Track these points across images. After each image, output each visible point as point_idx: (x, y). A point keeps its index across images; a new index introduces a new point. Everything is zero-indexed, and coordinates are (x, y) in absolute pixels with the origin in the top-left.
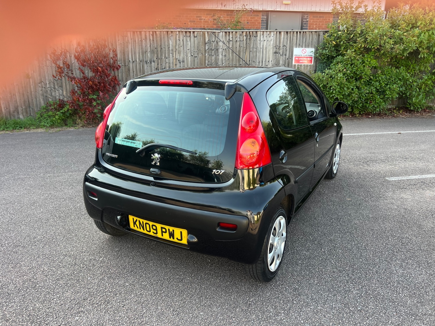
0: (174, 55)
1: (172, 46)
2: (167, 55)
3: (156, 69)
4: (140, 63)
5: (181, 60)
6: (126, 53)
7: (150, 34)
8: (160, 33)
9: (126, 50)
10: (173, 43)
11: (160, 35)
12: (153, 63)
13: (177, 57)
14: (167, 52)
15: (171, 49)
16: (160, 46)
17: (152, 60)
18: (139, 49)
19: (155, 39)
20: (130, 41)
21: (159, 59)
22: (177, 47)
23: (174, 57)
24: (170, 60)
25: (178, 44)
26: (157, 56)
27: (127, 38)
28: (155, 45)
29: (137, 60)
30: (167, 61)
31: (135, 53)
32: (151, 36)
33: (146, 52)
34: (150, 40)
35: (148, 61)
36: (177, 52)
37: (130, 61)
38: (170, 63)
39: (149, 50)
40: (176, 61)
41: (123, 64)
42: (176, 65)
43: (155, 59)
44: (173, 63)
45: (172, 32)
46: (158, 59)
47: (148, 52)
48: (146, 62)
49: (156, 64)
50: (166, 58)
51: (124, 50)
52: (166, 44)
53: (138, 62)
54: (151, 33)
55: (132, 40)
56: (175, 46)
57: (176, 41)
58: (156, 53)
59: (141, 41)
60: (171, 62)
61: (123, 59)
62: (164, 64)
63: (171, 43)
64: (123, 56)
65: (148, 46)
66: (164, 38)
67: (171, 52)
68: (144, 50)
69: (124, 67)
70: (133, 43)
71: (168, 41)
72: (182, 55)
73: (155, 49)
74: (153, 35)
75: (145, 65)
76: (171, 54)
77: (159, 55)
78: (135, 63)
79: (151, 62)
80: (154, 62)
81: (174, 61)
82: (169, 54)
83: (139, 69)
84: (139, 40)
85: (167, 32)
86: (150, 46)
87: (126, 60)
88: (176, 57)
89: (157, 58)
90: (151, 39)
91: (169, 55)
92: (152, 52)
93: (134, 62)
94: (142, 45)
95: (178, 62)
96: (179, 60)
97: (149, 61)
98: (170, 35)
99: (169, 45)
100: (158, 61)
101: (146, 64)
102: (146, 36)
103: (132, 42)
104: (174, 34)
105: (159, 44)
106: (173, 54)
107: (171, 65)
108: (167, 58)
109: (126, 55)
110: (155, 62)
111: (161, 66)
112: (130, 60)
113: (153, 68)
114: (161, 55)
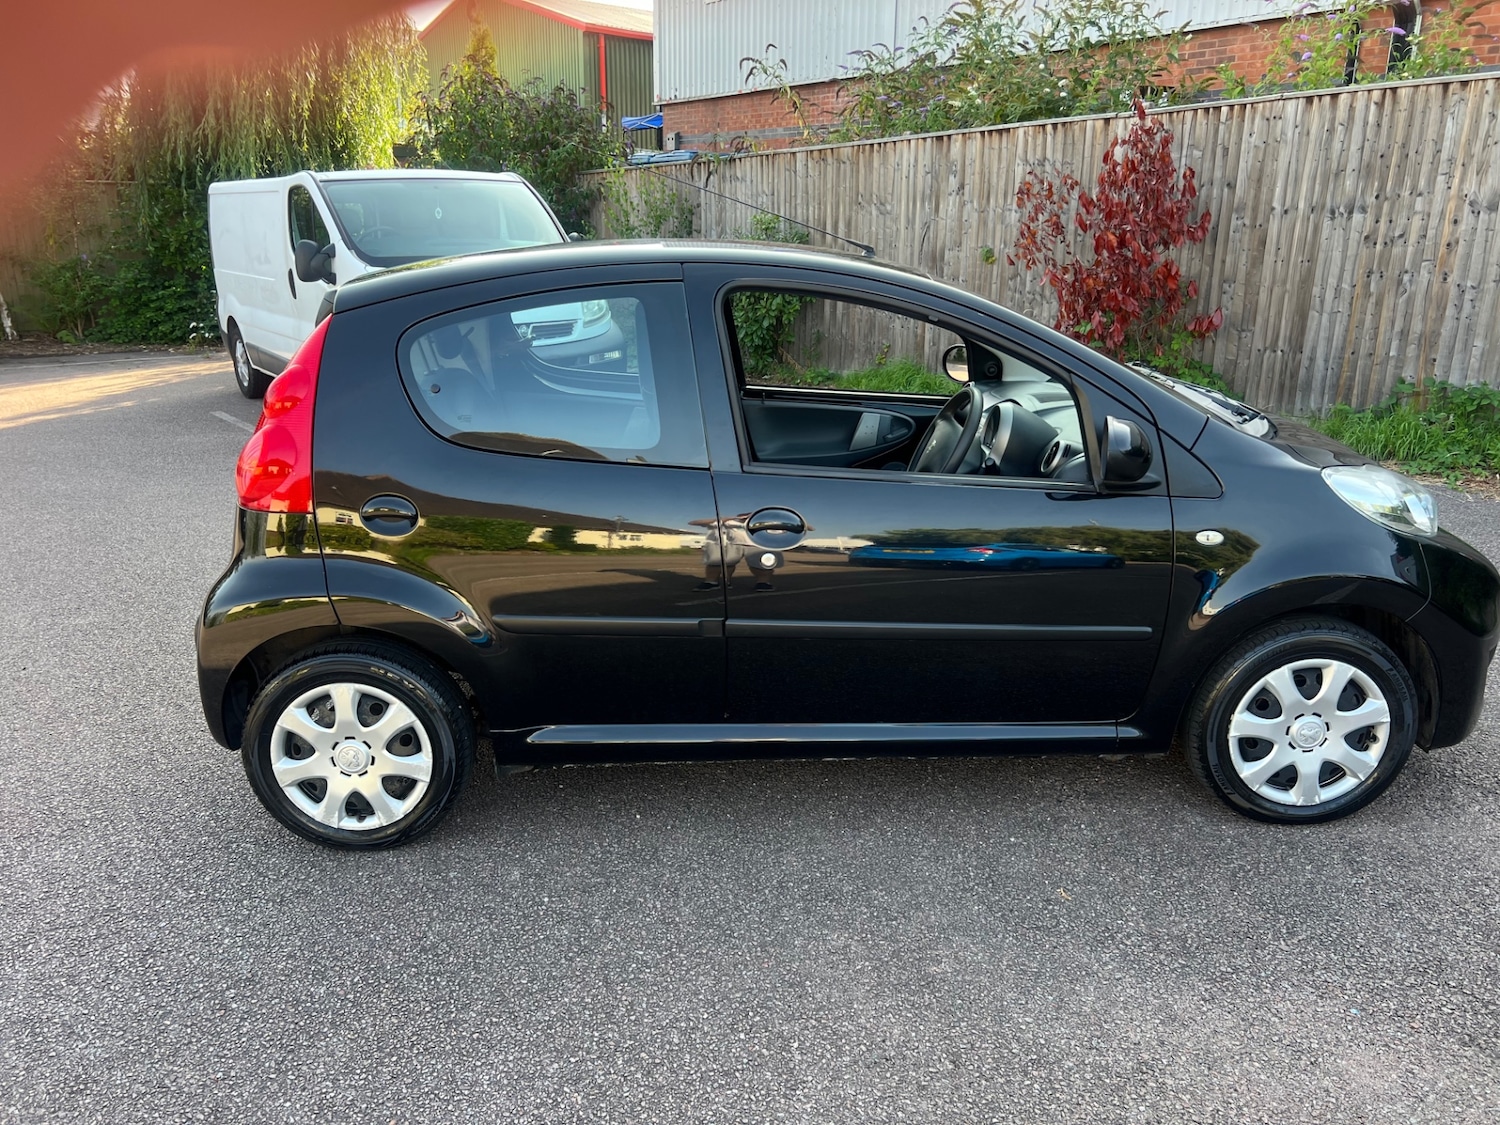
0: (1456, 181)
1: (1456, 142)
2: (1422, 183)
3: (1367, 238)
4: (1309, 219)
5: (1485, 204)
6: (1266, 181)
7: (1369, 99)
8: (1414, 93)
9: (1268, 170)
10: (1462, 129)
11: (1412, 102)
12: (1357, 217)
13: (1470, 187)
14: (1425, 168)
15: (1444, 156)
16: (1404, 146)
17: (1358, 204)
18: (1315, 163)
19: (1385, 121)
20: (1290, 134)
21: (1386, 199)
22: (1477, 148)
23: (1453, 191)
24: (1430, 202)
25: (1482, 134)
26: (1382, 187)
27: (1280, 122)
28: (1383, 141)
29: (1301, 205)
30: (1419, 206)
31: (1297, 180)
32: (1373, 107)
33: (1340, 172)
34: (1366, 123)
35: (1342, 210)
36: (1473, 167)
37: (1273, 209)
38: (1429, 215)
39: (1353, 164)
40: (1459, 208)
41: (1247, 222)
42: (1456, 222)
43: (1371, 200)
44: (1442, 213)
45: (1465, 84)
46: (1382, 198)
47: (1349, 170)
48: (1333, 212)
49: (1370, 218)
50: (1415, 192)
51: (1261, 170)
52: (1431, 133)
53: (1301, 212)
54: (1376, 95)
55: (1297, 130)
56: (1469, 143)
57: (1476, 122)
58: (1377, 175)
59: (1331, 131)
60: (1436, 209)
61: (1250, 204)
62: (1401, 221)
63: (1450, 128)
64: (1252, 192)
65: (1354, 148)
66: (1424, 112)
67: (1443, 167)
68: (1334, 166)
69: (1248, 231)
70: (1299, 143)
71: (1442, 122)
72: (1490, 181)
73: (1379, 161)
74: (1380, 105)
75: (1326, 223)
76: (1441, 179)
77: (1390, 183)
78: (1289, 215)
79: (1351, 213)
80: (1363, 210)
81: (1452, 205)
82: (1435, 178)
83: (1299, 239)
84: (1323, 127)
85: (1446, 85)
86: (1363, 147)
87: (1262, 207)
88: (1460, 189)
89: (1377, 197)
90: (1371, 119)
91: (1431, 182)
92: (1366, 171)
93: (1286, 212)
94: (1328, 148)
95: (1467, 208)
96: (1471, 204)
97: (1345, 207)
98: (1456, 97)
99: (1441, 136)
100: (1380, 208)
101: (1333, 219)
102: (1352, 108)
103: (1297, 135)
104: (1472, 93)
105: (1399, 138)
106: (1449, 176)
107: (1434, 222)
108: (1420, 195)
109: (1264, 190)
110: (1369, 210)
111: (1388, 229)
112: (1276, 204)
113: (1354, 236)
114: (1400, 183)
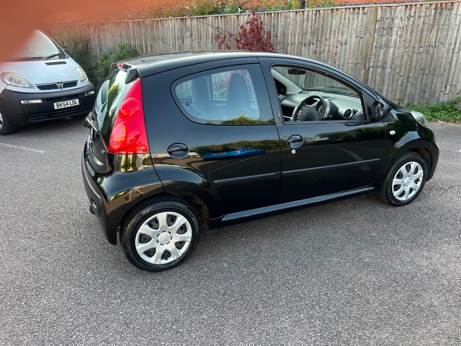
0: (336, 36)
1: (336, 26)
2: (328, 37)
3: (314, 52)
4: (298, 46)
5: (344, 43)
6: (286, 35)
7: (313, 13)
8: (324, 12)
9: (286, 32)
10: (337, 22)
11: (324, 14)
12: (311, 46)
13: (340, 38)
14: (328, 33)
15: (333, 29)
16: (322, 26)
17: (311, 42)
18: (299, 31)
19: (317, 19)
20: (292, 22)
21: (319, 41)
22: (341, 27)
23: (336, 39)
24: (330, 42)
25: (342, 24)
26: (317, 38)
27: (289, 18)
28: (317, 25)
29: (296, 43)
30: (327, 43)
31: (295, 35)
32: (314, 15)
33: (306, 33)
34: (312, 20)
35: (307, 44)
36: (340, 33)
37: (289, 43)
38: (330, 46)
39: (309, 31)
40: (337, 44)
41: (282, 47)
42: (337, 47)
43: (315, 41)
44: (333, 45)
45: (337, 9)
46: (317, 41)
47: (308, 33)
48: (305, 45)
49: (315, 46)
50: (326, 40)
51: (284, 32)
52: (329, 23)
53: (296, 45)
54: (314, 12)
55: (294, 21)
56: (339, 26)
57: (341, 20)
58: (316, 34)
59: (303, 22)
60: (331, 44)
61: (282, 42)
62: (323, 47)
63: (334, 22)
64: (282, 38)
65: (309, 27)
66: (327, 17)
67: (333, 33)
68: (304, 32)
69: (282, 50)
70: (295, 25)
71: (332, 20)
72: (345, 37)
73: (316, 30)
74: (316, 15)
75: (303, 48)
76: (332, 36)
77: (319, 37)
78: (293, 45)
79: (310, 45)
80: (313, 44)
81: (336, 43)
82: (331, 35)
83: (296, 52)
84: (301, 20)
85: (332, 10)
86: (312, 27)
87: (285, 43)
88: (337, 39)
89: (316, 41)
90: (314, 19)
91: (330, 36)
92: (313, 33)
93: (292, 44)
94: (303, 26)
95: (339, 44)
96: (340, 43)
97: (308, 43)
98: (335, 13)
99: (332, 24)
100: (317, 44)
101: (305, 46)
102: (308, 15)
103: (294, 23)
104: (339, 12)
105: (321, 24)
106: (334, 35)
107: (331, 48)
108: (327, 40)
109: (286, 38)
110: (314, 44)
111: (320, 49)
112: (289, 42)
113: (311, 51)
114: (322, 37)
